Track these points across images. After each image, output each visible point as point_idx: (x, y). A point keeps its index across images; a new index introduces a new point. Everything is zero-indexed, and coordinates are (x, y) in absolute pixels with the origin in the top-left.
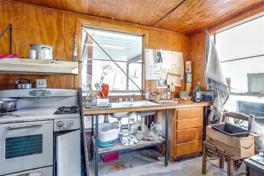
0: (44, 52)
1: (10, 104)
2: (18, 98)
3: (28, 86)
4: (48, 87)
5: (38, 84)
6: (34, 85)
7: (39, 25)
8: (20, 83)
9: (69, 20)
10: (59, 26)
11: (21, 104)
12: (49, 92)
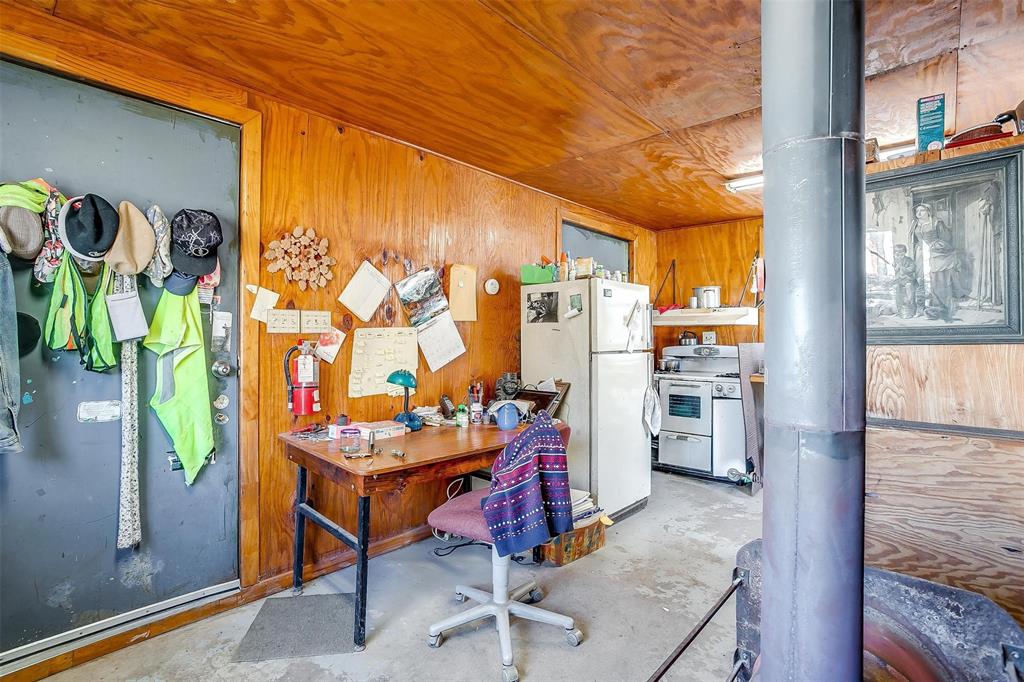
0: (708, 296)
1: (673, 363)
2: (682, 357)
3: (693, 341)
4: (718, 343)
5: (704, 338)
6: (700, 342)
7: (706, 252)
8: (684, 337)
9: (748, 232)
10: (732, 245)
11: (685, 365)
12: (717, 351)
